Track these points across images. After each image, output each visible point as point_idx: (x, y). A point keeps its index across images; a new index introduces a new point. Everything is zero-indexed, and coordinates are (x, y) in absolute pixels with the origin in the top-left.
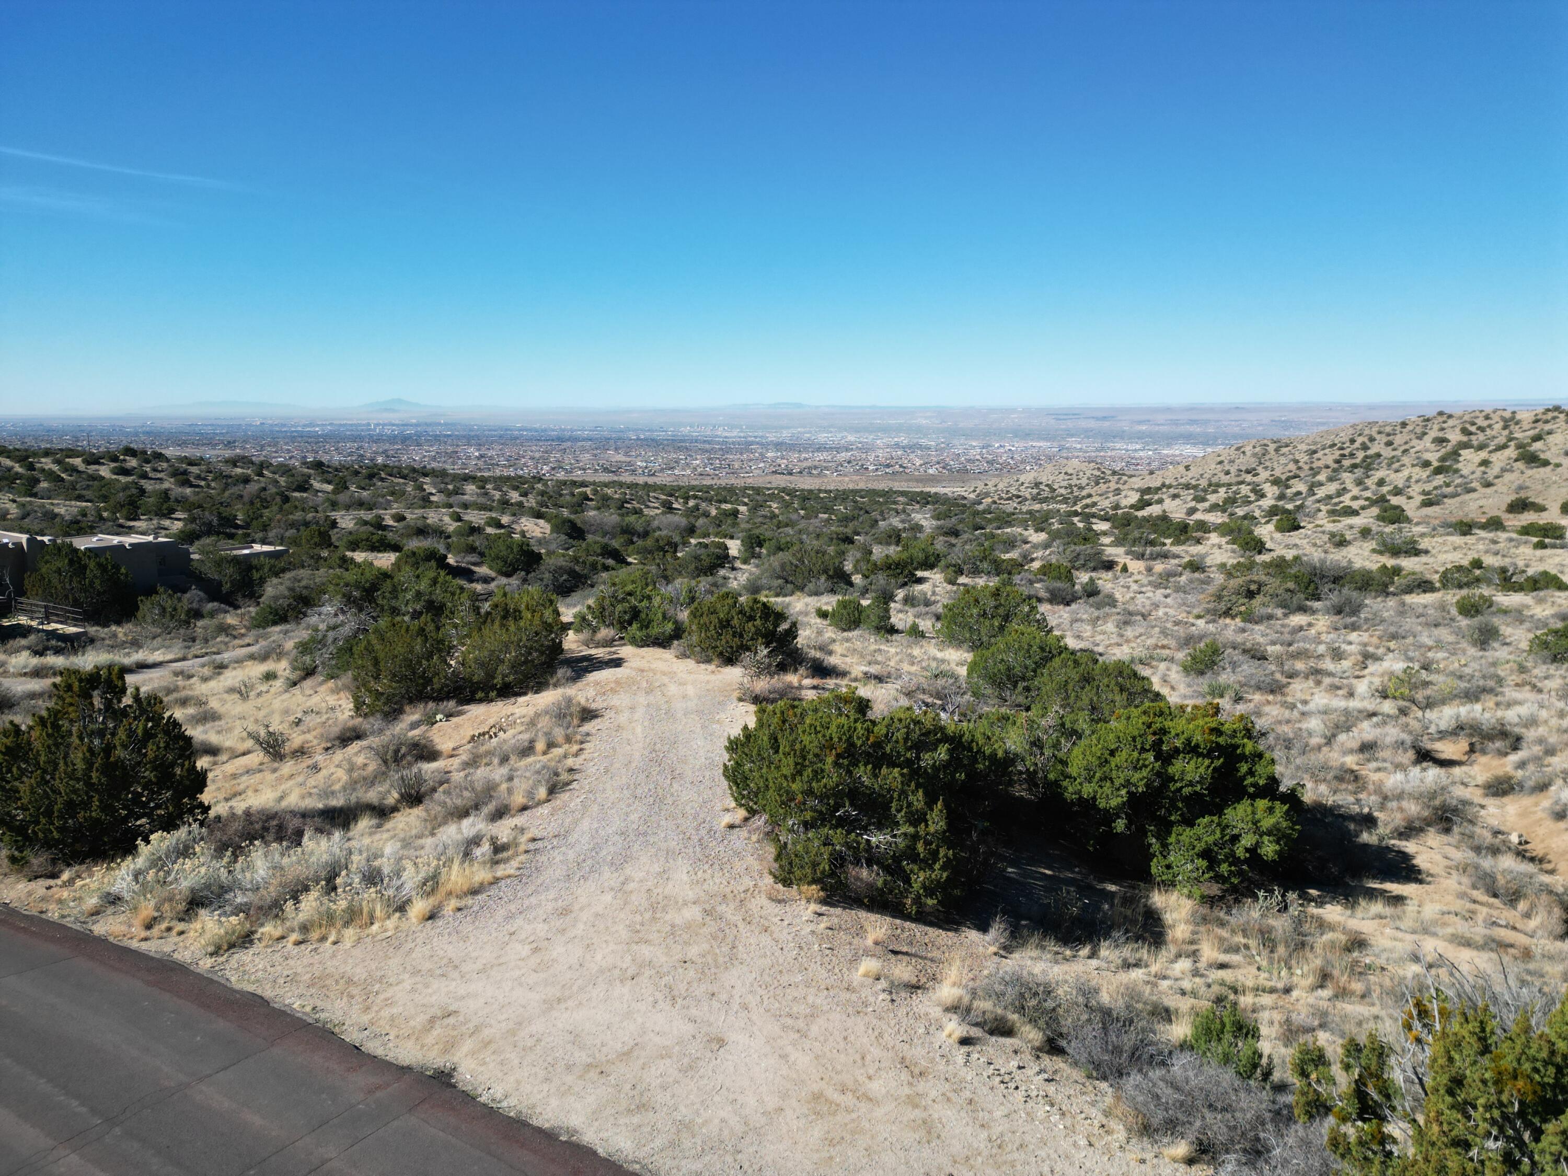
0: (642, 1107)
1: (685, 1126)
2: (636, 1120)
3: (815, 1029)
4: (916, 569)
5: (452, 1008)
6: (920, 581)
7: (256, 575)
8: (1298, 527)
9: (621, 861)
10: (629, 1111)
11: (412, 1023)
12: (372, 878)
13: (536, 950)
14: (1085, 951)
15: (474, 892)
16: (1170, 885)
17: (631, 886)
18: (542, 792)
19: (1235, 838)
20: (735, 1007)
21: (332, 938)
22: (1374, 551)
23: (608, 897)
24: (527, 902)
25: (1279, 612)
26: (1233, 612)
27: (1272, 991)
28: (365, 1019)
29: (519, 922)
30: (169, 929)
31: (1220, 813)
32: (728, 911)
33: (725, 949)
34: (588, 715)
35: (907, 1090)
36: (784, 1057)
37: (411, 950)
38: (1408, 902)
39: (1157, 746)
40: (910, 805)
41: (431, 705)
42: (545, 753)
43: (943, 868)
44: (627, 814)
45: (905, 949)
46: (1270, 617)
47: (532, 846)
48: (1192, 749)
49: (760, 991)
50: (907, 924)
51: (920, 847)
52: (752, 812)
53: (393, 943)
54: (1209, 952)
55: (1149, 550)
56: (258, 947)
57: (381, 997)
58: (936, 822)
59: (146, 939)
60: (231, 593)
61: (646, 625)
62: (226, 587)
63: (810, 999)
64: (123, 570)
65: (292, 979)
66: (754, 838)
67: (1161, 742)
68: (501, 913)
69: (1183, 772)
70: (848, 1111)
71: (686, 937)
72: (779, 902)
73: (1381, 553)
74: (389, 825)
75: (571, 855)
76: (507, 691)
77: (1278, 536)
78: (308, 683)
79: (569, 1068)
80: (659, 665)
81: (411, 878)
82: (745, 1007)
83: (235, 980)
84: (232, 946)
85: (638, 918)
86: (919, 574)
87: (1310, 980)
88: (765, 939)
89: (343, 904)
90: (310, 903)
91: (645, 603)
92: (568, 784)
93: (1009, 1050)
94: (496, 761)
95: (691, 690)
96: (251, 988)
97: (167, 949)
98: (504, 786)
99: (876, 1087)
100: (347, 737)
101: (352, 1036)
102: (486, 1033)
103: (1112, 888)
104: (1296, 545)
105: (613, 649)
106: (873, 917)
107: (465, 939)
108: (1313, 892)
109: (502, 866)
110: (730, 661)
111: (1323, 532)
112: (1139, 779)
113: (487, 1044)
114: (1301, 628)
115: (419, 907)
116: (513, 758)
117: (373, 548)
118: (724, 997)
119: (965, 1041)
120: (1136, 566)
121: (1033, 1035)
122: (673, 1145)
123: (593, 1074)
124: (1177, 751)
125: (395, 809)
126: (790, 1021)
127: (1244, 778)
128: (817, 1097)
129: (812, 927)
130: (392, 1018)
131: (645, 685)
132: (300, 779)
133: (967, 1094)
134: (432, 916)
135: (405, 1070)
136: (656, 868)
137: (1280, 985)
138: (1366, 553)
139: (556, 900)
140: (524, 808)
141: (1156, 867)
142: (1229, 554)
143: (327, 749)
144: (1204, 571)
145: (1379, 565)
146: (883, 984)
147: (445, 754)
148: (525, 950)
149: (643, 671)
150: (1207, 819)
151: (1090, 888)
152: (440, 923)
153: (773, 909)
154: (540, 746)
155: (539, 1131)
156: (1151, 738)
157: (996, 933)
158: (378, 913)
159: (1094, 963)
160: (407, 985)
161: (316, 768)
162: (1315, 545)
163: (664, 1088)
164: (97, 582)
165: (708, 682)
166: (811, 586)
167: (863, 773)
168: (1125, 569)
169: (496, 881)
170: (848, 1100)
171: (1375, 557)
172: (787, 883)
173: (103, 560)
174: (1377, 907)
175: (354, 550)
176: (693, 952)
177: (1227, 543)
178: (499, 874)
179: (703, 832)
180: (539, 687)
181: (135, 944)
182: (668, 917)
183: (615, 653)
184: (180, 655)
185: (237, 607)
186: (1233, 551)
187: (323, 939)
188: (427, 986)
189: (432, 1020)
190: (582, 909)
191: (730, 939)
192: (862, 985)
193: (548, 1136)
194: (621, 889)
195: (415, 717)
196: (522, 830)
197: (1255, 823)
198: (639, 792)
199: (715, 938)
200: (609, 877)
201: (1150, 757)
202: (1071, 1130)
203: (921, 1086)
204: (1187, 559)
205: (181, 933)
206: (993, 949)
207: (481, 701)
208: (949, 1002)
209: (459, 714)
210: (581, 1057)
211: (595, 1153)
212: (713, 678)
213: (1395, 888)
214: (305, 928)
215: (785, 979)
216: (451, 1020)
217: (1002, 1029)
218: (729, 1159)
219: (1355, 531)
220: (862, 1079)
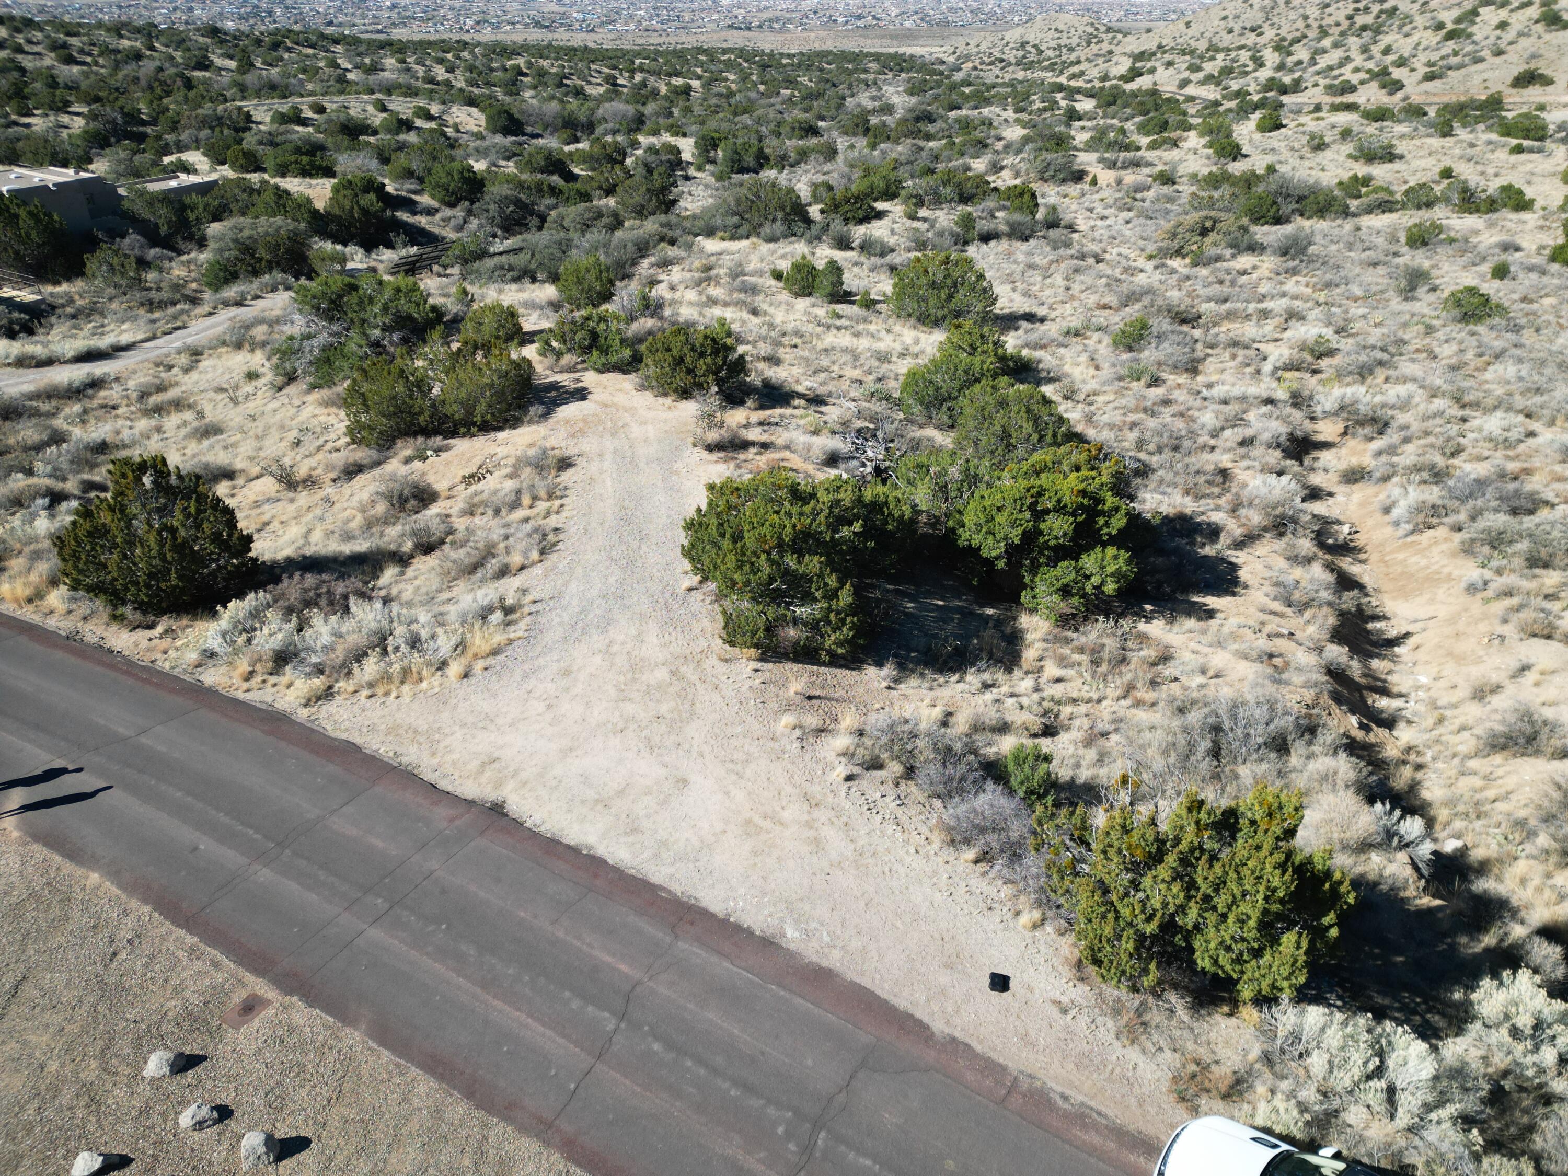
0: (635, 830)
1: (663, 844)
2: (631, 839)
3: (748, 772)
4: (876, 200)
5: (496, 755)
6: (880, 215)
7: (192, 216)
8: (1279, 126)
9: (606, 624)
10: (626, 833)
11: (469, 767)
12: (415, 642)
13: (549, 706)
14: (955, 677)
15: (495, 652)
16: (1033, 611)
17: (615, 648)
18: (535, 555)
19: (1088, 577)
20: (694, 754)
21: (394, 694)
22: (1350, 156)
23: (598, 659)
24: (537, 663)
25: (1228, 253)
26: (1184, 251)
27: (1089, 701)
28: (435, 761)
29: (532, 682)
30: (264, 681)
31: (1077, 558)
32: (688, 671)
33: (687, 706)
34: (564, 464)
35: (806, 817)
36: (727, 793)
37: (455, 707)
38: (1218, 615)
39: (1032, 507)
40: (826, 584)
41: (420, 439)
42: (531, 507)
43: (850, 629)
44: (606, 577)
45: (817, 693)
46: (1218, 259)
47: (533, 608)
48: (1060, 508)
49: (713, 742)
50: (823, 669)
51: (832, 616)
52: (705, 579)
53: (442, 699)
54: (1051, 670)
55: (1123, 155)
56: (338, 699)
57: (442, 745)
58: (845, 597)
59: (248, 690)
60: (170, 236)
61: (605, 351)
62: (164, 230)
63: (746, 747)
64: (56, 217)
65: (372, 728)
66: (708, 600)
67: (1037, 503)
68: (518, 673)
69: (1051, 529)
70: (768, 832)
71: (658, 695)
72: (726, 661)
73: (1355, 159)
74: (410, 572)
75: (566, 618)
76: (486, 428)
77: (1258, 136)
78: (291, 390)
79: (583, 802)
80: (620, 399)
81: (444, 644)
82: (701, 755)
83: (331, 730)
84: (319, 699)
85: (622, 679)
86: (880, 206)
87: (1119, 692)
88: (716, 696)
89: (397, 667)
90: (371, 667)
91: (603, 326)
92: (554, 545)
93: (878, 782)
94: (490, 512)
95: (651, 431)
96: (344, 736)
97: (269, 699)
98: (502, 545)
99: (786, 815)
100: (352, 471)
101: (429, 776)
102: (523, 775)
103: (990, 611)
104: (1273, 150)
105: (577, 375)
106: (796, 667)
107: (495, 696)
108: (1148, 607)
109: (512, 628)
110: (685, 394)
111: (1304, 133)
112: (1016, 535)
113: (525, 784)
114: (1244, 273)
115: (455, 669)
116: (504, 512)
117: (305, 173)
118: (687, 746)
119: (849, 778)
120: (1106, 176)
121: (896, 768)
122: (656, 856)
123: (600, 807)
124: (1047, 512)
125: (412, 556)
126: (731, 766)
127: (1101, 529)
128: (748, 822)
129: (750, 683)
130: (454, 763)
131: (609, 425)
132: (318, 512)
133: (844, 819)
134: (466, 676)
135: (470, 803)
136: (633, 632)
137: (1095, 696)
138: (1342, 159)
139: (558, 661)
140: (522, 568)
141: (1025, 597)
142: (1204, 161)
143: (334, 481)
144: (1174, 183)
145: (1351, 174)
146: (798, 733)
147: (444, 494)
148: (541, 707)
149: (606, 406)
150: (1065, 563)
151: (972, 613)
152: (473, 680)
153: (722, 668)
154: (526, 500)
155: (568, 847)
156: (1029, 501)
157: (889, 670)
158: (425, 673)
159: (961, 686)
160: (459, 735)
161: (329, 501)
162: (1292, 149)
163: (648, 816)
164: (34, 235)
165: (666, 421)
166: (767, 229)
167: (790, 561)
168: (1094, 182)
169: (510, 642)
170: (767, 824)
171: (1351, 164)
172: (732, 644)
173: (32, 208)
174: (1191, 623)
175: (283, 175)
176: (664, 709)
177: (1204, 146)
178: (512, 636)
179: (667, 595)
180: (514, 423)
181: (240, 695)
182: (644, 678)
183: (579, 380)
184: (149, 334)
185: (180, 253)
186: (1208, 158)
187: (387, 694)
188: (474, 737)
189: (483, 765)
190: (579, 670)
191: (690, 696)
192: (783, 735)
193: (574, 851)
194: (607, 652)
195: (408, 452)
196: (524, 591)
197: (1102, 567)
198: (614, 554)
199: (679, 696)
200: (597, 640)
201: (1028, 515)
202: (907, 842)
203: (816, 813)
204: (1160, 167)
205: (275, 685)
206: (885, 684)
207: (464, 436)
208: (840, 750)
209: (447, 448)
210: (591, 794)
211: (606, 862)
212: (670, 415)
213: (1212, 601)
214: (371, 685)
215: (729, 731)
216: (496, 765)
217: (876, 765)
218: (691, 865)
219: (1336, 131)
220: (778, 809)
